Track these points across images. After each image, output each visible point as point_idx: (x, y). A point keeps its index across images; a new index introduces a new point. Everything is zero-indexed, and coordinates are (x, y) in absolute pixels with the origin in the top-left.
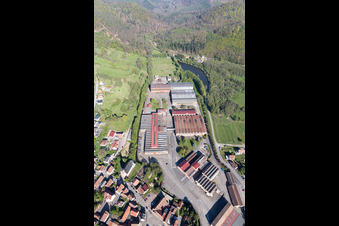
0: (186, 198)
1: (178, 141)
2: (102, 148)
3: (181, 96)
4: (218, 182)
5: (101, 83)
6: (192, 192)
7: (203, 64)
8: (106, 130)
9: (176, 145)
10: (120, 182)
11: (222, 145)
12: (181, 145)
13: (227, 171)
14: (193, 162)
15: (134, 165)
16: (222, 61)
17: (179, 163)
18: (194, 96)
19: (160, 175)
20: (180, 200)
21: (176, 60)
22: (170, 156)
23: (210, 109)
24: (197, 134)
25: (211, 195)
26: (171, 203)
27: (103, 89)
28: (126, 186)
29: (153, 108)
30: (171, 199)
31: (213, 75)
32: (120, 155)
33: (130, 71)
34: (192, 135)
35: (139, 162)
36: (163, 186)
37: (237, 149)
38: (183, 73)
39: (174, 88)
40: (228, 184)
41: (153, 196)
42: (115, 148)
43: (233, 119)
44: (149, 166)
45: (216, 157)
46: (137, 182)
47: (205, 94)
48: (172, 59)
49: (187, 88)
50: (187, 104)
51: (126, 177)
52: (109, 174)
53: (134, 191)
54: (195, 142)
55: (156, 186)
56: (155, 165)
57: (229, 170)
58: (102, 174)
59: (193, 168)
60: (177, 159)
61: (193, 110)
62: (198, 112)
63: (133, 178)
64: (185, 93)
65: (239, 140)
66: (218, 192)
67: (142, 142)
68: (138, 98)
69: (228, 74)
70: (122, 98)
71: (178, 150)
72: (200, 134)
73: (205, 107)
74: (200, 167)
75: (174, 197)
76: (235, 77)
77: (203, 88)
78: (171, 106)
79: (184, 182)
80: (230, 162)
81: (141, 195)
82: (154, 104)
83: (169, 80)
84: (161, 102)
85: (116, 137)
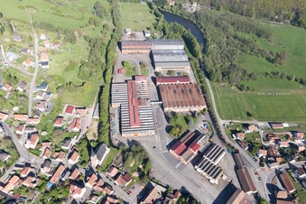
0: (183, 188)
1: (168, 119)
2: (56, 128)
3: (166, 58)
4: (224, 166)
5: (43, 37)
6: (191, 180)
7: (196, 15)
8: (59, 104)
9: (166, 124)
10: (90, 172)
11: (227, 122)
12: (173, 124)
13: (235, 153)
14: (191, 143)
15: (108, 150)
16: (222, 11)
17: (172, 146)
18: (185, 58)
19: (146, 161)
20: (175, 191)
21: (155, 7)
22: (157, 138)
23: (208, 75)
24: (193, 109)
25: (216, 181)
26: (164, 195)
27: (47, 45)
28: (99, 177)
29: (127, 74)
30: (164, 190)
31: (210, 31)
32: (86, 138)
33: (86, 21)
34: (185, 110)
35: (114, 147)
36: (151, 175)
37: (246, 126)
38: (168, 26)
39: (156, 47)
40: (237, 168)
41: (140, 188)
42: (76, 129)
43: (240, 89)
44: (129, 150)
45: (220, 136)
46: (115, 171)
47: (200, 56)
48: (150, 5)
49: (175, 47)
50: (176, 68)
51: (98, 167)
52: (72, 162)
53: (111, 183)
54: (192, 119)
55: (142, 176)
56: (138, 149)
57: (237, 152)
58: (61, 164)
59: (191, 150)
60: (168, 141)
61: (186, 77)
62: (193, 80)
63: (109, 168)
64: (173, 54)
65: (249, 114)
66: (225, 178)
67: (115, 120)
68: (103, 60)
69: (231, 30)
70: (78, 60)
71: (169, 129)
72: (197, 109)
73: (202, 73)
74: (201, 149)
75: (167, 187)
76: (240, 34)
77: (198, 47)
78: (153, 71)
79: (180, 169)
80: (238, 142)
81: (123, 187)
82: (129, 68)
83: (147, 35)
84: (138, 67)
85: (77, 114)
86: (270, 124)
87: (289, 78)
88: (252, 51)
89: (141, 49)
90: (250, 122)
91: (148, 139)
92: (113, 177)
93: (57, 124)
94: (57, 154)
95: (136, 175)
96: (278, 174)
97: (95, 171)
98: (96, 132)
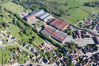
0: (87, 44)
22: (69, 38)
27: (3, 32)
30: (85, 47)
36: (79, 47)
39: (37, 15)
42: (50, 50)
45: (79, 29)
49: (42, 12)
50: (49, 18)
60: (72, 37)
71: (68, 34)
72: (67, 26)
79: (82, 41)
80: (83, 28)
81: (78, 53)
82: (37, 25)
83: (27, 12)
84: (38, 23)
85: (44, 46)
86: (83, 20)
87: (74, 8)
88: (59, 5)
89: (33, 17)
90: (80, 22)
91: (67, 40)
92: (74, 53)
93: (45, 52)
94: (57, 58)
95: (76, 49)
96: (97, 29)
97: (69, 55)
98: (55, 47)
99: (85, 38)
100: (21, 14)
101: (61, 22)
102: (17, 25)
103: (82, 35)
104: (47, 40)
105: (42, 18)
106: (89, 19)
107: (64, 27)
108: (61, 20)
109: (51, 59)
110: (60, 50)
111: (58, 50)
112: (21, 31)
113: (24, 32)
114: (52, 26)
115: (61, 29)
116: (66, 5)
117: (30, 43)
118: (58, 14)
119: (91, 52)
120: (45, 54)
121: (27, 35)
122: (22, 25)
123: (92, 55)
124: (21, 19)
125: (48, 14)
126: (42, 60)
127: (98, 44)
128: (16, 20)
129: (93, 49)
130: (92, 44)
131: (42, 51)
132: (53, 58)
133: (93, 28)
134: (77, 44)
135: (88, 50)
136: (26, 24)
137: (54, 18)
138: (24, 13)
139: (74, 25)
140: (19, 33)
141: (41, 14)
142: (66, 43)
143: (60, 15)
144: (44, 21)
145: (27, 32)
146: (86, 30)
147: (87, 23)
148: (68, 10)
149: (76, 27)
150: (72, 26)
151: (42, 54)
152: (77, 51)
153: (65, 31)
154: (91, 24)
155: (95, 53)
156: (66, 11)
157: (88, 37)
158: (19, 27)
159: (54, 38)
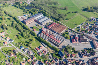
0: (84, 48)
22: (66, 42)
30: (82, 51)
36: (76, 51)
39: (36, 18)
65: (76, 25)
71: (66, 38)
78: (42, 26)
79: (79, 45)
80: (81, 32)
81: (75, 57)
82: (35, 28)
83: (27, 16)
84: (37, 26)
85: (41, 49)
86: (81, 24)
87: (73, 12)
88: (58, 9)
89: (31, 21)
90: (78, 26)
91: (64, 44)
92: (70, 57)
93: (41, 55)
94: (52, 62)
95: (73, 53)
96: (94, 34)
97: (65, 59)
98: (52, 50)
99: (83, 42)
100: (20, 18)
101: (59, 26)
102: (15, 28)
103: (79, 39)
104: (44, 43)
105: (40, 21)
106: (87, 24)
107: (61, 30)
108: (60, 24)
109: (46, 62)
110: (57, 53)
111: (54, 53)
112: (19, 34)
113: (22, 35)
114: (50, 29)
115: (58, 33)
116: (65, 9)
117: (27, 45)
118: (57, 18)
119: (88, 57)
120: (41, 57)
121: (25, 38)
122: (20, 28)
123: (88, 59)
124: (20, 22)
125: (47, 18)
126: (38, 63)
127: (95, 48)
128: (15, 23)
129: (90, 53)
130: (89, 48)
131: (39, 54)
132: (49, 61)
133: (91, 32)
134: (74, 48)
135: (85, 55)
136: (24, 27)
137: (53, 22)
138: (23, 17)
139: (72, 29)
140: (17, 36)
141: (40, 18)
142: (63, 46)
143: (58, 19)
144: (42, 24)
145: (25, 35)
146: (84, 35)
147: (84, 27)
148: (67, 15)
149: (73, 31)
150: (70, 30)
151: (38, 57)
152: (74, 55)
153: (63, 35)
154: (89, 29)
155: (92, 57)
156: (65, 15)
157: (86, 41)
158: (17, 29)
159: (51, 41)
